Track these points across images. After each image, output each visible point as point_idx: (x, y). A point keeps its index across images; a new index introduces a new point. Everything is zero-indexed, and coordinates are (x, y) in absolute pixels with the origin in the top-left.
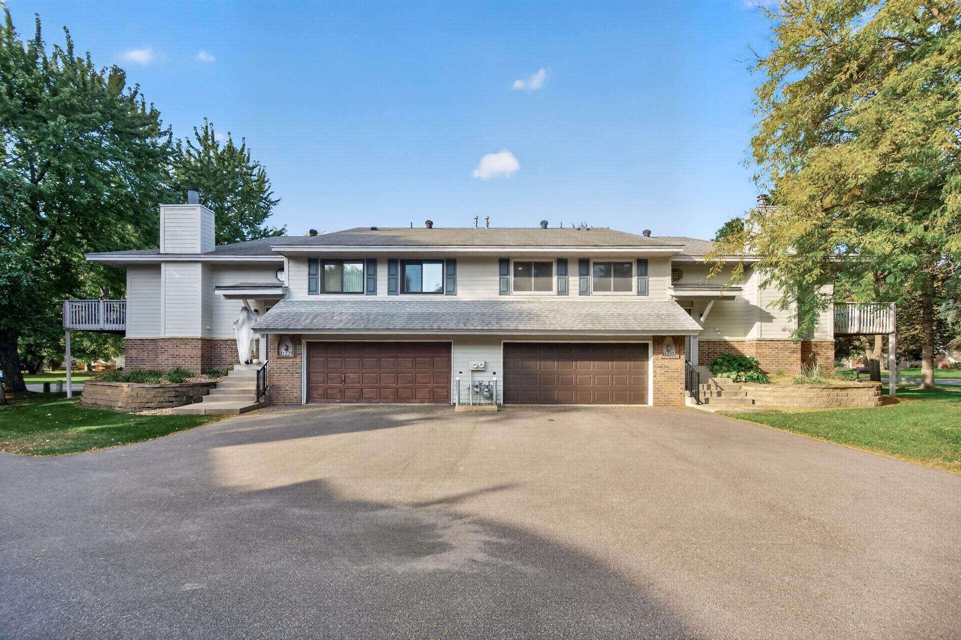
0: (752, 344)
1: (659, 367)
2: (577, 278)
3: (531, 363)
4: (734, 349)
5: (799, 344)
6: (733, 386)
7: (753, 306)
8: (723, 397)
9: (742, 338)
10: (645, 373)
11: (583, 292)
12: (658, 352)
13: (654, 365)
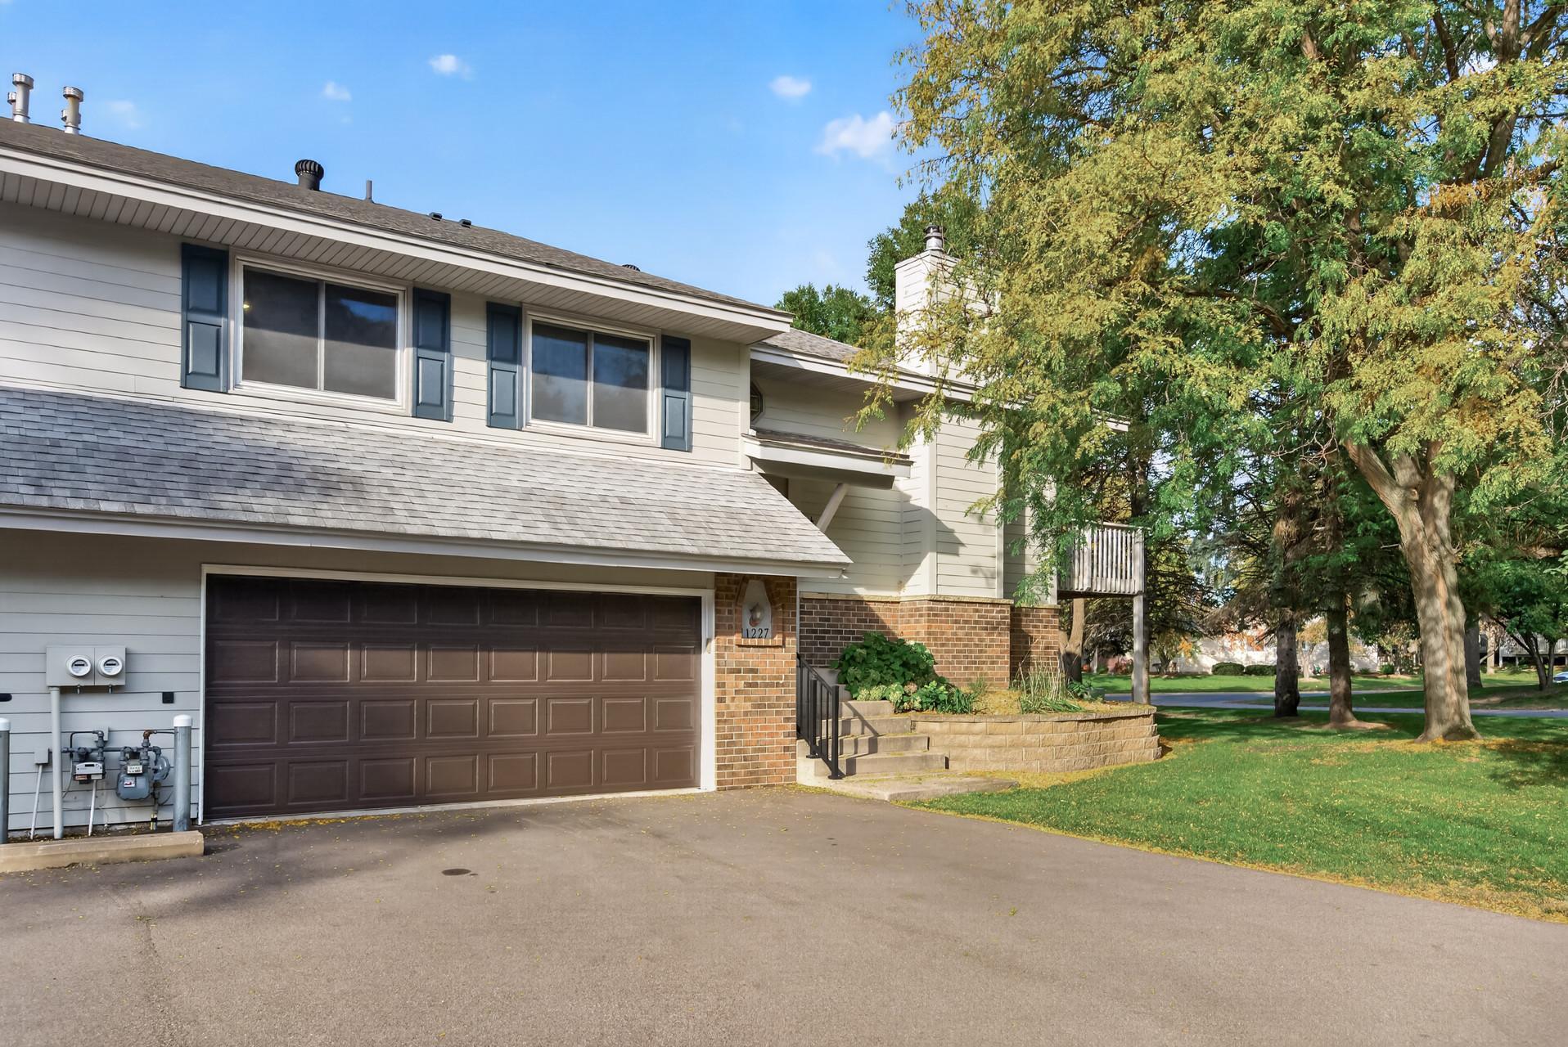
0: (917, 610)
1: (731, 671)
2: (483, 367)
3: (323, 657)
4: (877, 621)
5: (1008, 609)
6: (898, 722)
7: (919, 509)
8: (881, 755)
9: (892, 595)
10: (691, 689)
11: (501, 417)
12: (730, 627)
13: (718, 664)
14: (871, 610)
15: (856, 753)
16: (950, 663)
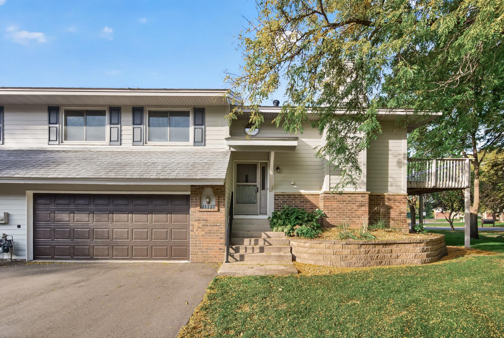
0: (322, 197)
1: (196, 220)
2: (131, 128)
5: (367, 196)
6: (283, 240)
9: (317, 192)
11: (138, 142)
12: (196, 204)
14: (306, 198)
15: (246, 252)
16: (335, 217)
